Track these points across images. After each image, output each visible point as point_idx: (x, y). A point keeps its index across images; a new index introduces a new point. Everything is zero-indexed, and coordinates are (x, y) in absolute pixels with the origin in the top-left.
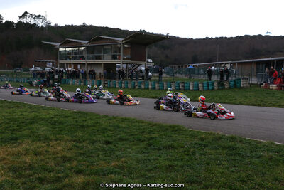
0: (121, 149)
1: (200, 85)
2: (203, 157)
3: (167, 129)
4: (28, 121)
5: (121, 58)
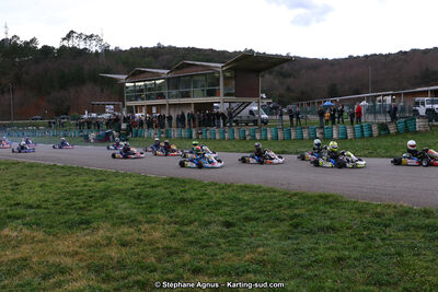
0: (252, 234)
1: (349, 131)
3: (316, 201)
4: (98, 195)
5: (222, 94)
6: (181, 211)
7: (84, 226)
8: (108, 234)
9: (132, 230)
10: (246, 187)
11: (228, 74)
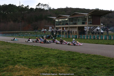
0: (96, 72)
4: (45, 56)
5: (87, 24)
6: (72, 63)
7: (40, 66)
8: (48, 69)
9: (55, 68)
10: (95, 55)
11: (90, 17)
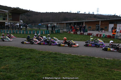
0: (6, 61)
1: (43, 32)
2: (43, 62)
3: (28, 51)
